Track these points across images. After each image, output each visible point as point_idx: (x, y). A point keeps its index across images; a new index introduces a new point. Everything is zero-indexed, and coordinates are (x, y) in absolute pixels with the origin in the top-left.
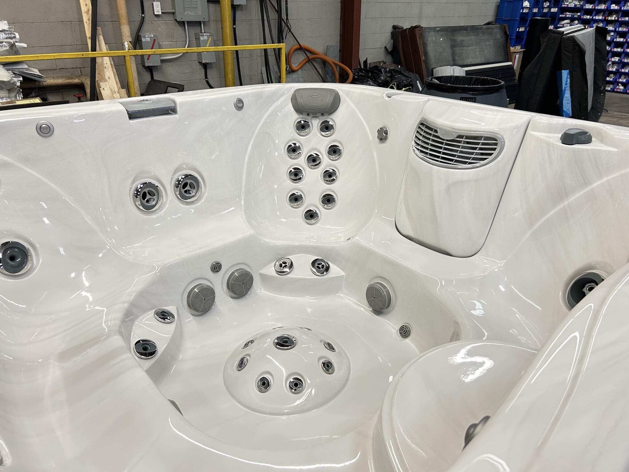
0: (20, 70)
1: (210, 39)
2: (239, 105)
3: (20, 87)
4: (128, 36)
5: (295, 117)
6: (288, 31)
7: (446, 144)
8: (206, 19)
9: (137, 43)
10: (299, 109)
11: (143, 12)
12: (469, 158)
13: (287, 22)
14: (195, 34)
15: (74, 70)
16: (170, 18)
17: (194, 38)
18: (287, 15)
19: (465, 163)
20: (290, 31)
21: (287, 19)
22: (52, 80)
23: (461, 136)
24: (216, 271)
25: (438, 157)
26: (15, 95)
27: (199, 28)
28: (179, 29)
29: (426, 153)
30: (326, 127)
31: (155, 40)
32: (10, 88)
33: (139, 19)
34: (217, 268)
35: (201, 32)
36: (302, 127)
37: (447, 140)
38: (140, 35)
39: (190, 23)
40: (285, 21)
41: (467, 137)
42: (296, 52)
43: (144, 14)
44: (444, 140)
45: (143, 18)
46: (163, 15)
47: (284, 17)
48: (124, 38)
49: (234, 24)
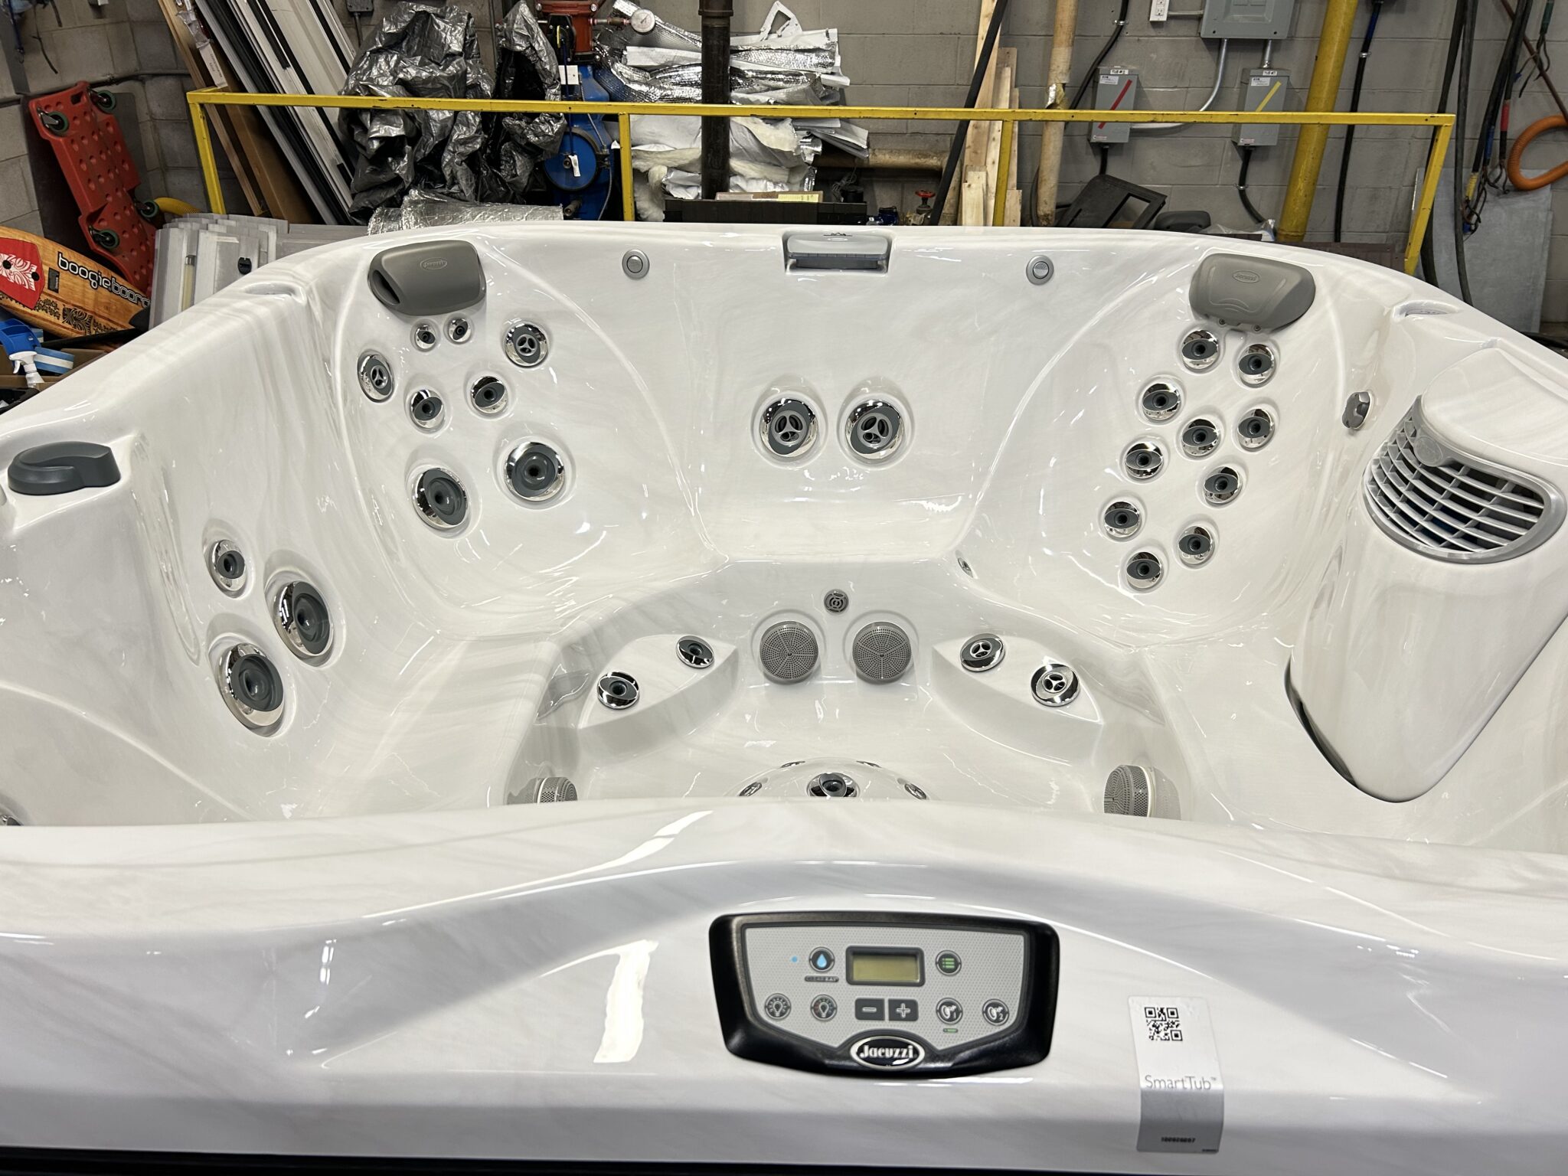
0: (826, 131)
1: (1278, 84)
2: (1042, 272)
3: (814, 164)
4: (1061, 73)
5: (1187, 321)
6: (1537, 72)
7: (1420, 477)
8: (1282, 34)
11: (1123, 16)
12: (1452, 530)
13: (1538, 47)
14: (1244, 70)
15: (939, 137)
16: (1186, 29)
17: (1238, 81)
18: (1543, 31)
19: (1439, 540)
20: (1543, 74)
21: (1542, 41)
22: (887, 156)
23: (1456, 466)
24: (832, 608)
26: (801, 179)
27: (1260, 55)
28: (1205, 58)
30: (1257, 363)
31: (1129, 82)
32: (793, 166)
33: (1110, 31)
34: (836, 603)
35: (1261, 68)
36: (1199, 348)
38: (1099, 70)
39: (1236, 44)
40: (1534, 46)
42: (1549, 137)
43: (1124, 20)
45: (1120, 30)
46: (1173, 22)
47: (1532, 32)
48: (1053, 75)
49: (1365, 48)
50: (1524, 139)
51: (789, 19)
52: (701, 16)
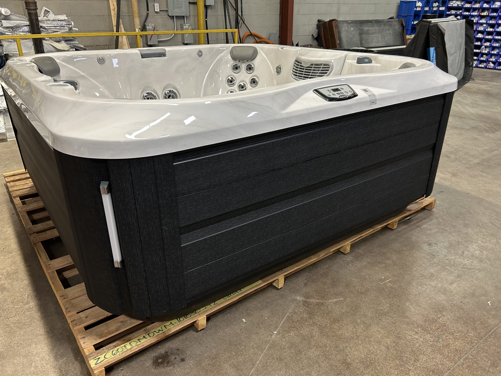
0: (74, 44)
1: (190, 27)
2: (200, 54)
4: (138, 25)
5: (232, 63)
6: (243, 22)
7: (306, 69)
8: (188, 15)
9: (144, 28)
10: (234, 58)
11: (148, 10)
12: (316, 76)
13: (242, 17)
14: (180, 24)
15: (104, 46)
16: (165, 14)
17: (180, 27)
18: (242, 12)
20: (244, 23)
21: (242, 15)
23: (312, 65)
25: (302, 77)
27: (183, 20)
28: (170, 21)
29: (296, 75)
30: (250, 68)
31: (155, 28)
33: (145, 14)
35: (184, 23)
36: (236, 68)
37: (306, 67)
38: (146, 25)
39: (178, 17)
40: (241, 16)
41: (316, 65)
42: (248, 37)
43: (148, 11)
44: (304, 67)
45: (148, 14)
46: (161, 12)
47: (240, 13)
48: (136, 26)
49: (206, 18)
50: (244, 39)
51: (50, 12)
52: (27, 10)
